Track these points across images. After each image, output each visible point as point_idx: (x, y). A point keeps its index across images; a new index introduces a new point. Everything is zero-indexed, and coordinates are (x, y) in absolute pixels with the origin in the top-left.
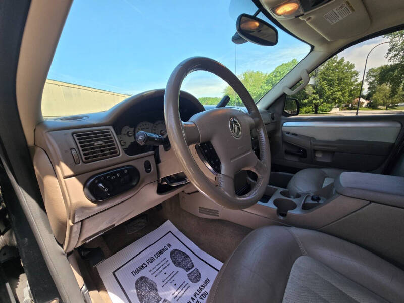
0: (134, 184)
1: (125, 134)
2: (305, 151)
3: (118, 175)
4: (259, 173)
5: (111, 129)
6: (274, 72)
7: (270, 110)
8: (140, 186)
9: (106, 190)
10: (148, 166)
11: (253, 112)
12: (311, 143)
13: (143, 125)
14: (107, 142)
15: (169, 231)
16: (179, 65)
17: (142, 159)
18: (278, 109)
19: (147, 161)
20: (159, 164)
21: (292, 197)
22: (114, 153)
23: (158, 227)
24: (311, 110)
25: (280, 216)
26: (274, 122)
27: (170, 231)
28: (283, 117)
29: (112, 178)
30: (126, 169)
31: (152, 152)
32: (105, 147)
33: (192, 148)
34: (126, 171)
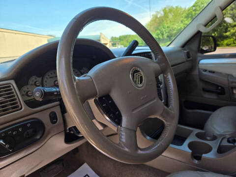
0: (38, 137)
1: (32, 85)
2: (223, 88)
3: (20, 130)
4: (166, 121)
5: (13, 82)
6: (194, 6)
7: (186, 48)
8: (45, 138)
9: (7, 146)
10: (53, 118)
11: (159, 57)
12: (228, 80)
13: (51, 74)
14: (8, 97)
15: (85, 175)
16: (74, 19)
17: (46, 110)
18: (194, 46)
19: (53, 112)
20: (66, 114)
21: (209, 138)
22: (16, 107)
23: (75, 170)
24: (232, 42)
25: (195, 160)
26: (189, 61)
27: (87, 175)
28: (200, 54)
29: (14, 133)
30: (28, 123)
31: (58, 103)
32: (7, 102)
33: (91, 102)
34: (29, 125)
